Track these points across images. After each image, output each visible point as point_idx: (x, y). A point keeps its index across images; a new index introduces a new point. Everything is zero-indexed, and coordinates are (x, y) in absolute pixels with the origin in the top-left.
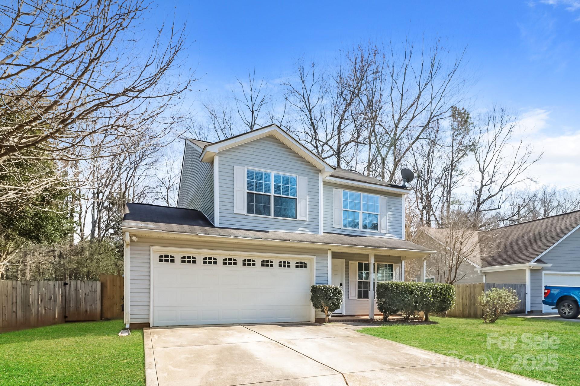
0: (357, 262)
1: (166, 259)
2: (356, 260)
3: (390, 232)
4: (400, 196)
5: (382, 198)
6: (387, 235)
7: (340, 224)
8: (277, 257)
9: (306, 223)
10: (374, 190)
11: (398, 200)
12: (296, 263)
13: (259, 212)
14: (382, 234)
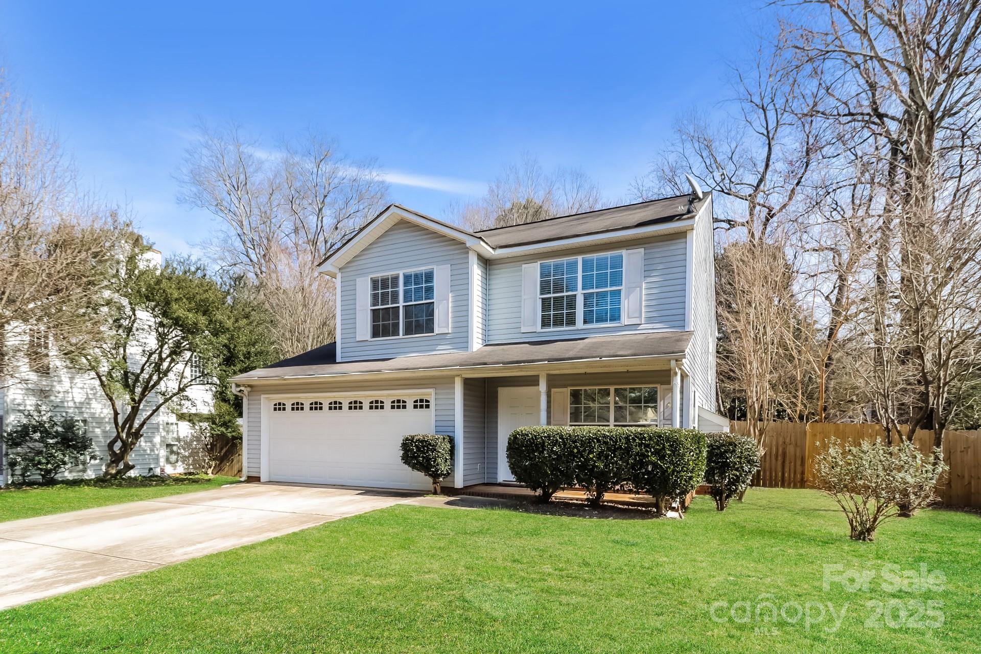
0: (569, 389)
1: (280, 407)
2: (565, 386)
3: (650, 320)
4: (682, 235)
5: (629, 254)
6: (640, 327)
7: (534, 324)
8: (389, 395)
9: (448, 336)
10: (606, 244)
11: (675, 246)
12: (415, 402)
13: (386, 333)
14: (630, 328)
